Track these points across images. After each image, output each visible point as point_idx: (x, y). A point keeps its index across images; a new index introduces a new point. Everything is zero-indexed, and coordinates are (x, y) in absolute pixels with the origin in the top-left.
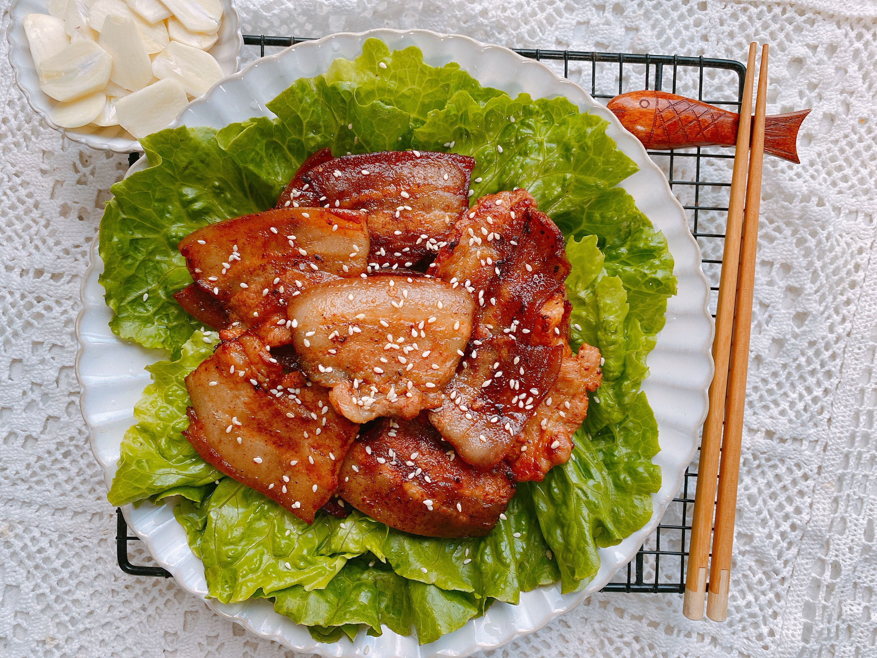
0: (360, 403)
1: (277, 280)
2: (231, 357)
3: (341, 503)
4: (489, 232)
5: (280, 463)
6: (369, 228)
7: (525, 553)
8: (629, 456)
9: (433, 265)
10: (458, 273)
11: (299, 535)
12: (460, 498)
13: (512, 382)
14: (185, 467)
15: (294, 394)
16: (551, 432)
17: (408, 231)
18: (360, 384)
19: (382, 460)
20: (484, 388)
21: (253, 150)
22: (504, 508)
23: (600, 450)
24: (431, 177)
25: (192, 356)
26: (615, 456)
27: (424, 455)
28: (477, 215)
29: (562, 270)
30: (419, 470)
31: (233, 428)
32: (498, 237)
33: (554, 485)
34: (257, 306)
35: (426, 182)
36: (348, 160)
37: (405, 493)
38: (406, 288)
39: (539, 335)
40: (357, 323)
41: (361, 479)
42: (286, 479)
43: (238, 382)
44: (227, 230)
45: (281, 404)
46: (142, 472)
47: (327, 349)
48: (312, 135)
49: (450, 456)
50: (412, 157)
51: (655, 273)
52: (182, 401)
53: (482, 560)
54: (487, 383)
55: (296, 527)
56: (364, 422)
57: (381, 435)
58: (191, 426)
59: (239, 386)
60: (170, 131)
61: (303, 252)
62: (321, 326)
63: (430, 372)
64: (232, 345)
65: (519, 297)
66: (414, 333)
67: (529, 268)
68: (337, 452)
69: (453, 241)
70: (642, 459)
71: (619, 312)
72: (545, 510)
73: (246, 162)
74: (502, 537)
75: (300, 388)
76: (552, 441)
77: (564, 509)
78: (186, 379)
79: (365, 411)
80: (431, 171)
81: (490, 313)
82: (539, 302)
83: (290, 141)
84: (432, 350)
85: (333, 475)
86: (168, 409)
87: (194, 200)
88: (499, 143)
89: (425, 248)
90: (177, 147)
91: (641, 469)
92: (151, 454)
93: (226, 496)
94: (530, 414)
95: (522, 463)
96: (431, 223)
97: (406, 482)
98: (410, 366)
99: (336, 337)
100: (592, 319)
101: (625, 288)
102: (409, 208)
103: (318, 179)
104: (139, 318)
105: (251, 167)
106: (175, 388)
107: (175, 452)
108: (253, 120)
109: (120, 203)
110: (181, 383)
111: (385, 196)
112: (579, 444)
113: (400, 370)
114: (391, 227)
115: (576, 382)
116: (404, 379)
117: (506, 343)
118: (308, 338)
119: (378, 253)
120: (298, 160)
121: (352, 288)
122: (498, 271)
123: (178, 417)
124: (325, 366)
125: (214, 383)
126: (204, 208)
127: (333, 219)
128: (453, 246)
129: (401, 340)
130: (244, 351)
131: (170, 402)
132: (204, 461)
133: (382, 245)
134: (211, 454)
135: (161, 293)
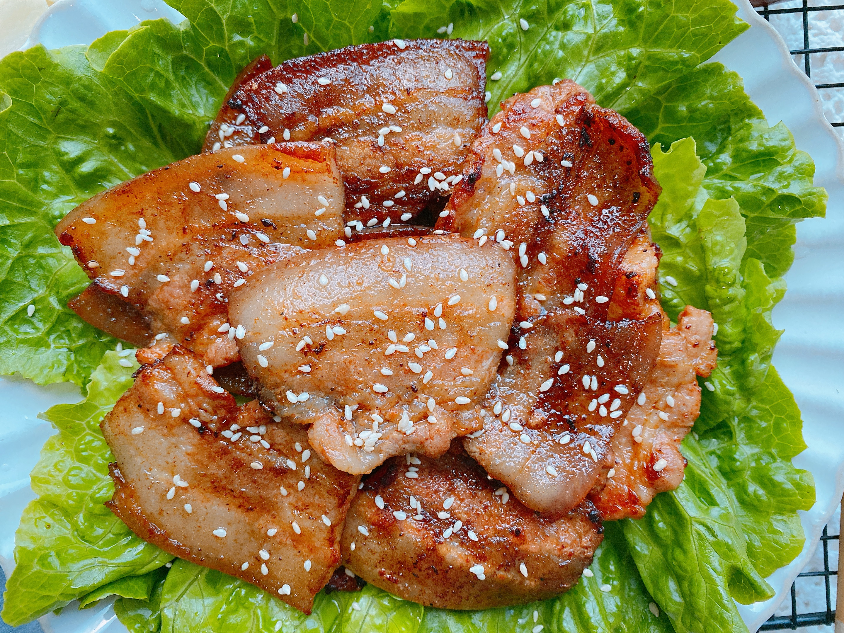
0: (358, 442)
1: (209, 265)
2: (156, 391)
3: (349, 573)
4: (527, 152)
5: (252, 533)
6: (340, 168)
7: (621, 614)
8: (757, 459)
9: (444, 214)
10: (484, 221)
11: (296, 627)
12: (523, 556)
13: (586, 380)
14: (117, 553)
15: (258, 434)
16: (651, 446)
17: (399, 166)
18: (354, 412)
19: (400, 515)
20: (543, 393)
21: (151, 70)
22: (588, 561)
23: (713, 453)
24: (427, 77)
25: (107, 389)
26: (735, 460)
27: (462, 500)
28: (504, 127)
29: (646, 196)
30: (459, 525)
31: (176, 492)
32: (540, 158)
33: (656, 516)
34: (186, 308)
35: (419, 86)
36: (295, 65)
37: (441, 559)
38: (407, 255)
39: (623, 304)
40: (338, 321)
41: (374, 545)
42: (264, 555)
43: (172, 426)
44: (125, 196)
45: (241, 450)
46: (51, 572)
47: (295, 366)
48: (238, 38)
49: (501, 497)
50: (394, 50)
51: (787, 187)
52: (102, 456)
53: (560, 629)
54: (547, 385)
55: (289, 613)
56: (369, 472)
57: (394, 478)
58: (116, 492)
59: (176, 430)
60: (20, 55)
61: (242, 217)
62: (282, 332)
63: (460, 380)
64: (155, 371)
65: (584, 247)
66: (429, 324)
67: (593, 200)
68: (333, 513)
69: (472, 171)
70: (779, 463)
71: (736, 252)
72: (646, 552)
73: (143, 91)
74: (586, 596)
75: (266, 424)
76: (653, 460)
77: (679, 554)
78: (102, 425)
79: (368, 453)
81: (538, 277)
82: (617, 252)
83: (210, 53)
84: (459, 346)
85: (332, 546)
86: (81, 469)
87: (79, 160)
88: (521, 16)
89: (428, 189)
90: (36, 80)
91: (779, 478)
92: (65, 539)
93: (183, 582)
94: (617, 424)
95: (610, 493)
96: (433, 148)
97: (441, 543)
98: (428, 376)
99: (308, 346)
100: (693, 267)
101: (743, 215)
102: (397, 129)
103: (253, 102)
104: (25, 341)
105: (153, 97)
106: (89, 438)
107: (99, 531)
108: (144, 24)
110: (95, 431)
111: (359, 115)
112: (689, 454)
113: (413, 383)
114: (373, 162)
115: (682, 366)
116: (422, 396)
117: (571, 321)
118: (264, 353)
119: (359, 205)
120: (226, 82)
121: (323, 265)
122: (545, 211)
123: (98, 479)
124: (296, 392)
125: (138, 430)
126: (97, 170)
127: (281, 158)
128: (473, 180)
129: (410, 336)
130: (174, 378)
131: (85, 460)
132: (143, 539)
133: (363, 191)
134: (151, 532)
135: (54, 302)
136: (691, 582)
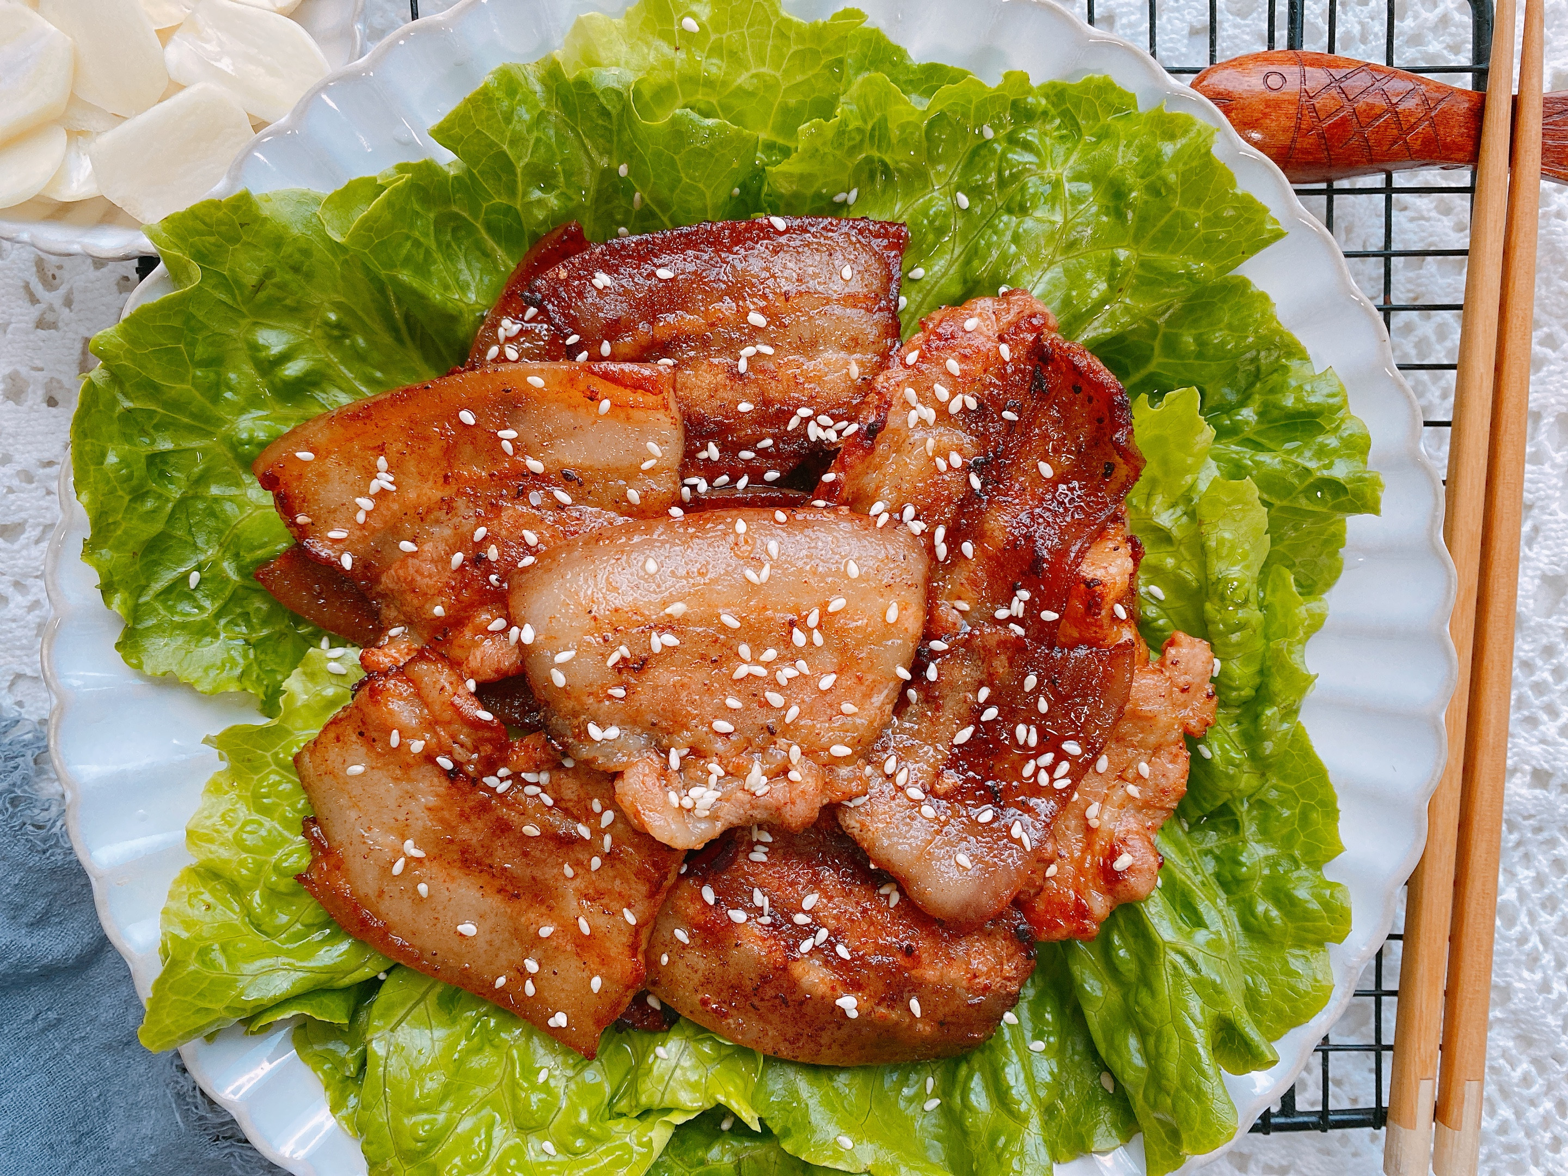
0: (687, 803)
1: (481, 532)
2: (391, 712)
3: (653, 1002)
4: (953, 395)
5: (516, 933)
6: (680, 400)
7: (1058, 1086)
8: (1273, 863)
9: (829, 477)
10: (885, 491)
11: (569, 1079)
12: (916, 987)
13: (1021, 730)
14: (309, 952)
15: (537, 784)
16: (1112, 833)
17: (767, 403)
18: (682, 759)
19: (738, 916)
20: (958, 746)
21: (408, 237)
22: (1012, 1001)
23: (1208, 852)
24: (815, 276)
25: (307, 706)
26: (1240, 864)
27: (830, 899)
28: (922, 357)
29: (1122, 470)
30: (823, 934)
31: (406, 865)
32: (972, 404)
33: (1116, 940)
34: (440, 593)
35: (803, 288)
36: (623, 247)
37: (794, 984)
38: (772, 535)
39: (1080, 624)
40: (668, 625)
41: (695, 958)
42: (532, 966)
43: (409, 766)
44: (359, 424)
45: (510, 806)
46: (214, 974)
47: (604, 688)
48: (536, 194)
49: (887, 897)
50: (769, 232)
51: (1329, 466)
52: (292, 805)
53: (966, 1105)
54: (964, 735)
55: (560, 1059)
56: (699, 847)
57: (733, 860)
58: (314, 861)
59: (413, 773)
60: (215, 205)
61: (535, 465)
62: (588, 638)
63: (838, 721)
64: (391, 684)
65: (1029, 538)
66: (799, 638)
67: (1046, 470)
68: (642, 906)
69: (872, 419)
70: (1304, 871)
71: (1252, 557)
72: (1099, 993)
73: (392, 266)
74: (1007, 1055)
75: (549, 770)
76: (1113, 854)
77: (1144, 997)
78: (297, 759)
79: (700, 819)
80: (813, 262)
81: (961, 575)
82: (1075, 548)
84: (840, 671)
85: (634, 956)
86: (261, 825)
87: (284, 358)
88: (959, 188)
89: (806, 437)
90: (235, 240)
91: (1302, 893)
92: (231, 927)
93: (403, 1004)
94: (1063, 798)
95: (1049, 902)
96: (819, 379)
97: (796, 960)
98: (794, 712)
99: (624, 659)
100: (1189, 574)
101: (1265, 503)
102: (768, 350)
103: (558, 297)
104: (183, 626)
105: (405, 276)
106: (274, 778)
107: (283, 918)
108: (402, 168)
109: (116, 377)
110: (285, 767)
111: (713, 325)
112: (1169, 850)
113: (770, 721)
114: (728, 395)
115: (1163, 719)
116: (782, 742)
117: (1003, 644)
118: (561, 667)
119: (703, 455)
120: (509, 252)
121: (650, 543)
122: (976, 482)
123: (285, 840)
124: (602, 726)
125: (357, 769)
126: (308, 374)
127: (600, 386)
128: (873, 432)
129: (770, 654)
130: (418, 695)
131: (265, 811)
132: (349, 934)
133: (710, 436)
134: (363, 922)
135: (229, 569)
136: (1159, 1036)
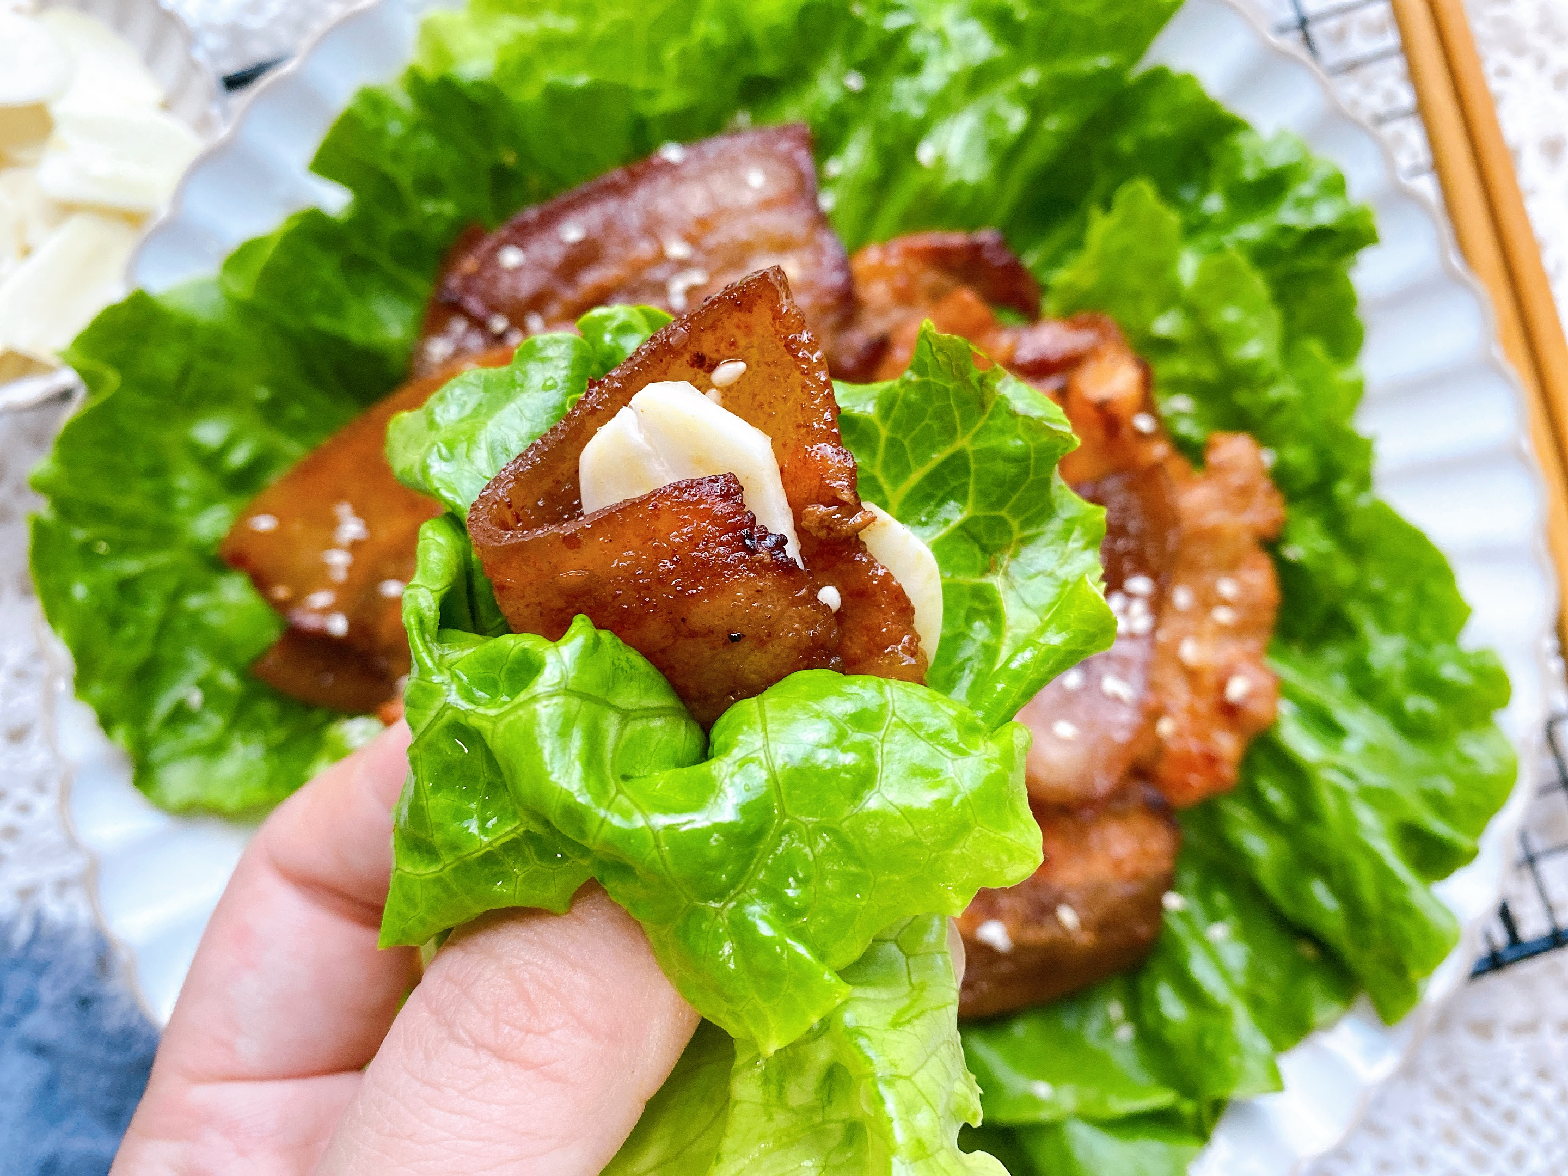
8: (1407, 654)
12: (1061, 894)
16: (1213, 665)
23: (1334, 668)
26: (1372, 667)
36: (525, 224)
48: (430, 207)
50: (666, 167)
53: (1162, 1020)
60: (116, 309)
70: (1439, 649)
72: (1264, 850)
73: (307, 314)
76: (1221, 686)
77: (1313, 831)
80: (719, 184)
83: (390, 241)
87: (226, 449)
90: (145, 339)
91: (1448, 673)
95: (1173, 762)
102: (700, 280)
104: (195, 750)
105: (322, 321)
111: (634, 271)
112: (1286, 673)
115: (1228, 530)
126: (253, 460)
135: (226, 677)
